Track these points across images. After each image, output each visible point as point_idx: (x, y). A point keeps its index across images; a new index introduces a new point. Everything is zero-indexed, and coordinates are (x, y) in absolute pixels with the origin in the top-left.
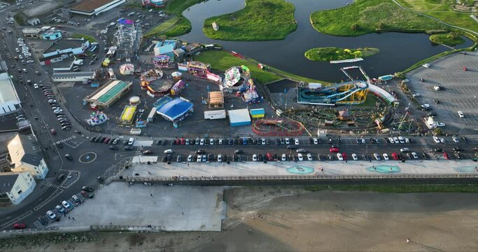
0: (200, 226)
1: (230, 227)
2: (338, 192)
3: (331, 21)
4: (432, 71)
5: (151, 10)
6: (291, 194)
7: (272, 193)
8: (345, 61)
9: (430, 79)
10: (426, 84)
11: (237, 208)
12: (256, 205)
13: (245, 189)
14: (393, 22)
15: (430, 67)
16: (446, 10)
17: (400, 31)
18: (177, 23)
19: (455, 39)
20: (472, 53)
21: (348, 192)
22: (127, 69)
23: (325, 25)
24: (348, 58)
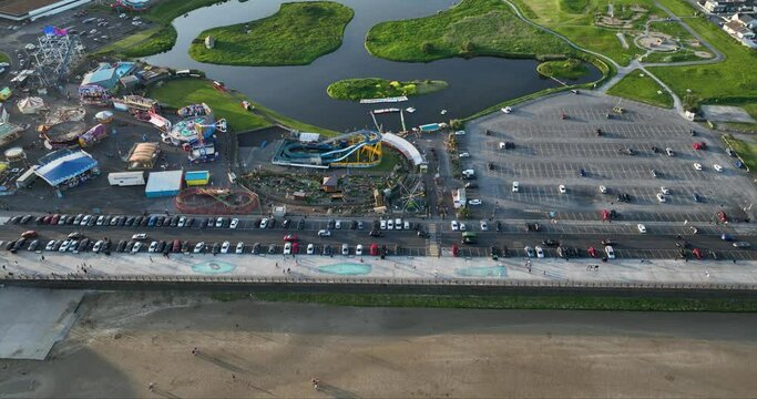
0: (15, 350)
1: (63, 353)
2: (263, 303)
3: (397, 37)
4: (513, 117)
5: (124, 15)
6: (187, 305)
7: (157, 303)
8: (385, 100)
9: (502, 131)
10: (491, 139)
11: (91, 324)
12: (123, 321)
13: (118, 295)
14: (493, 43)
15: (511, 112)
16: (586, 24)
17: (497, 55)
18: (153, 36)
19: (574, 69)
20: (589, 92)
21: (278, 303)
22: (29, 105)
23: (385, 43)
24: (391, 96)
